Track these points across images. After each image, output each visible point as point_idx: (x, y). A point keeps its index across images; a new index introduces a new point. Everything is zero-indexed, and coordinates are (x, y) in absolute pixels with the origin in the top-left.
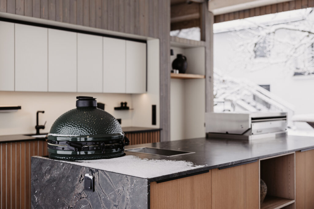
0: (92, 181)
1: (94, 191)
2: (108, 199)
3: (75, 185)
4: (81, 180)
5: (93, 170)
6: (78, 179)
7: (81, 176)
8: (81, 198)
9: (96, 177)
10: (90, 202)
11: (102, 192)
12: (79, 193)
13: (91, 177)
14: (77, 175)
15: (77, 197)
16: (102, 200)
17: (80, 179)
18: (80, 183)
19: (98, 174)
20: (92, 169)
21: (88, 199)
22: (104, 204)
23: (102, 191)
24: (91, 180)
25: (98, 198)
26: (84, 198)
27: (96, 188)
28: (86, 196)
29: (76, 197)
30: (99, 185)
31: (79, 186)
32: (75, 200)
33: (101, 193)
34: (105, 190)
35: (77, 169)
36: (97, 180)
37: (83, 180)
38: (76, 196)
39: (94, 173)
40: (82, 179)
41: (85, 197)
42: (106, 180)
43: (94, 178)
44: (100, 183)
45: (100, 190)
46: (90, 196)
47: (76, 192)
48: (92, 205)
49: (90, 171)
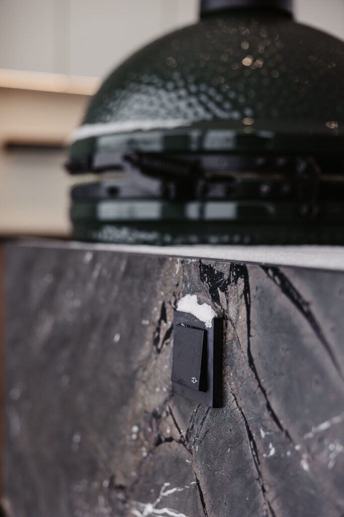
0: (211, 336)
1: (219, 401)
2: (305, 466)
3: (135, 366)
4: (162, 337)
5: (218, 268)
6: (150, 335)
7: (164, 316)
8: (159, 442)
9: (232, 314)
10: (198, 471)
11: (267, 415)
12: (150, 410)
13: (205, 314)
14: (145, 311)
15: (142, 436)
16: (266, 473)
17: (158, 330)
18: (159, 351)
19: (247, 290)
20: (212, 263)
21: (190, 451)
22: (277, 496)
23: (269, 406)
24: (206, 332)
25: (241, 454)
26: (170, 439)
27: (231, 386)
28: (184, 434)
29: (138, 434)
30: (247, 367)
31: (155, 366)
32: (136, 450)
33: (259, 419)
34: (287, 399)
35: (147, 275)
36: (236, 332)
37: (168, 335)
38: (139, 425)
39: (224, 289)
40: (166, 326)
41: (178, 436)
42: (293, 333)
43: (220, 322)
44: (254, 355)
45: (255, 400)
46: (203, 431)
47: (139, 406)
48: (211, 490)
49: (202, 279)
